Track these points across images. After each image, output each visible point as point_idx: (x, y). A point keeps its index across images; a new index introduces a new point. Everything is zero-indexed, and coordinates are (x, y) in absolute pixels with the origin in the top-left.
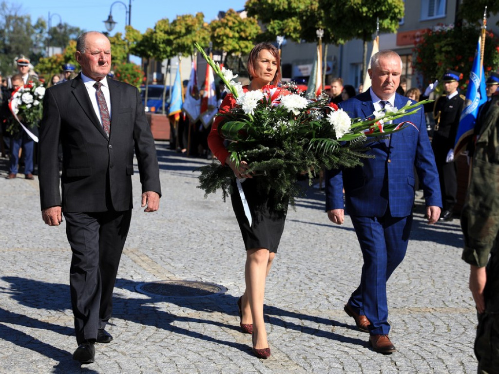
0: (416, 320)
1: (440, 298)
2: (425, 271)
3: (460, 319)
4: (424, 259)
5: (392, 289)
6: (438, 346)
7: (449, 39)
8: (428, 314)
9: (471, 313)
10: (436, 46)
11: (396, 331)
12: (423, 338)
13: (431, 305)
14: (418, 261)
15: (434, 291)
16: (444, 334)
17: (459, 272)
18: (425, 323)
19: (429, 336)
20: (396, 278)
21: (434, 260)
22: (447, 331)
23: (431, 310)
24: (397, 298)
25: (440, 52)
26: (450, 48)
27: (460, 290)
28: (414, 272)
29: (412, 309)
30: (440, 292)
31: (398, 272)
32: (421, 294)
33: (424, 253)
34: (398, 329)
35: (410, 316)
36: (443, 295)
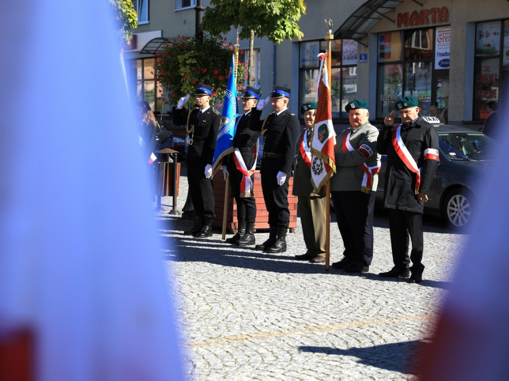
0: (238, 350)
1: (249, 322)
2: (217, 294)
3: (279, 344)
4: (209, 280)
5: (197, 317)
6: (276, 376)
7: (192, 52)
8: (246, 342)
9: (286, 337)
10: (180, 58)
11: (227, 364)
12: (257, 369)
13: (244, 331)
14: (205, 283)
15: (240, 316)
16: (274, 363)
17: (250, 292)
18: (250, 353)
19: (262, 367)
20: (195, 304)
21: (220, 281)
22: (275, 358)
23: (247, 337)
24: (208, 327)
25: (185, 65)
26: (194, 61)
27: (263, 312)
28: (208, 296)
29: (229, 338)
30: (245, 316)
31: (193, 297)
32: (228, 320)
33: (206, 274)
34: (228, 361)
35: (230, 346)
36: (250, 319)
